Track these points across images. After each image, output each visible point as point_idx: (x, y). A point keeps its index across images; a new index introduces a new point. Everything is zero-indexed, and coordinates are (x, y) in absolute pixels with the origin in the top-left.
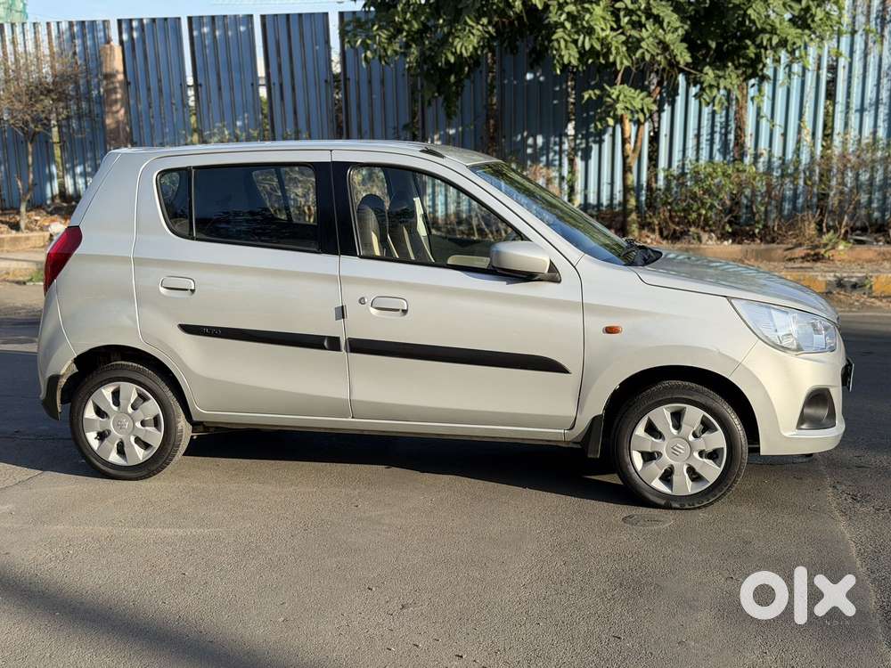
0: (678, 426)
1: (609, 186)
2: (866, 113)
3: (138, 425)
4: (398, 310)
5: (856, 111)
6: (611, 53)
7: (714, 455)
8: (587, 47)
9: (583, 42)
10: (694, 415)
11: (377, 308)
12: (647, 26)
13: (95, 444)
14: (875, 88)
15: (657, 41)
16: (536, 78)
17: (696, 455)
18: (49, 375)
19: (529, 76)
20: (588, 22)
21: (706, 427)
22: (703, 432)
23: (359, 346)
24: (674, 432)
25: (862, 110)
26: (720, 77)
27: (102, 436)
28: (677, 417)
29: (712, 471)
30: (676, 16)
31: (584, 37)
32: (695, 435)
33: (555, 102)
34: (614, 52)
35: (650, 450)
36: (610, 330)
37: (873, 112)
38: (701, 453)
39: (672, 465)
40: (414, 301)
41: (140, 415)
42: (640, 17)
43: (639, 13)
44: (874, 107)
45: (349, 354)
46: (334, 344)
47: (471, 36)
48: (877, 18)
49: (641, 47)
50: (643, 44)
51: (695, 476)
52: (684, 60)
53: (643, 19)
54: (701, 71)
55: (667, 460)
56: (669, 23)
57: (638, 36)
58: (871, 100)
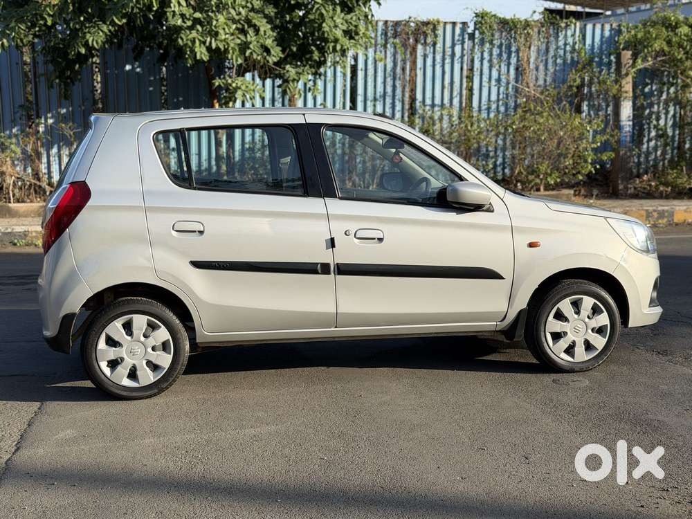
0: (578, 313)
1: (197, 157)
2: (378, 103)
3: (150, 350)
4: (374, 239)
5: (371, 101)
6: (229, 53)
7: (600, 331)
8: (214, 46)
9: (210, 43)
10: (588, 302)
11: (358, 238)
12: (250, 32)
13: (107, 371)
14: (383, 85)
15: (259, 44)
16: (133, 68)
17: (590, 331)
18: (62, 314)
19: (128, 67)
20: (215, 27)
21: (595, 311)
22: (593, 314)
23: (344, 270)
24: (576, 316)
25: (375, 99)
26: (300, 74)
27: (113, 364)
28: (576, 305)
29: (600, 342)
30: (269, 26)
31: (211, 39)
32: (588, 317)
33: (151, 89)
34: (231, 52)
35: (559, 331)
36: (531, 245)
37: (382, 102)
38: (593, 330)
39: (574, 341)
40: (388, 231)
41: (151, 342)
42: (243, 25)
43: (242, 22)
44: (382, 99)
45: (337, 277)
46: (325, 269)
47: (101, 33)
48: (382, 34)
49: (251, 49)
50: (251, 46)
51: (588, 346)
52: (272, 60)
53: (246, 26)
54: (284, 69)
55: (570, 337)
56: (265, 31)
57: (245, 40)
58: (380, 92)
